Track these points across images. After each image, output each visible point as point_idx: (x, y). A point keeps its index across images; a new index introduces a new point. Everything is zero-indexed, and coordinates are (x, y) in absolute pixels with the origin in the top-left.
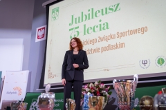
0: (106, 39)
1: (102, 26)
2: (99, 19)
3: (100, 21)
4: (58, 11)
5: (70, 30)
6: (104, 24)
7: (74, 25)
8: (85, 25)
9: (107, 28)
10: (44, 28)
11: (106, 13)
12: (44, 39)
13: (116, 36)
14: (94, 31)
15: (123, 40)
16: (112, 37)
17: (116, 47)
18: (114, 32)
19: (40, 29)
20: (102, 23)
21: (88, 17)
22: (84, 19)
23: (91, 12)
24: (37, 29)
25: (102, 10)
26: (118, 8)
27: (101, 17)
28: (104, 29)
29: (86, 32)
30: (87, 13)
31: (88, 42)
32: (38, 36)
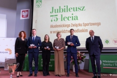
0: (76, 25)
1: (74, 18)
2: (72, 13)
3: (73, 14)
4: (41, 2)
5: (51, 16)
7: (54, 14)
8: (62, 15)
9: (77, 19)
11: (76, 11)
12: (28, 18)
13: (83, 25)
14: (68, 20)
15: (86, 28)
16: (80, 25)
17: (83, 31)
19: (24, 11)
20: (74, 16)
21: (64, 10)
22: (61, 11)
23: (66, 8)
24: (22, 10)
25: (74, 8)
26: (84, 9)
27: (73, 12)
28: (75, 19)
29: (63, 19)
30: (63, 8)
31: (64, 26)
32: (22, 16)
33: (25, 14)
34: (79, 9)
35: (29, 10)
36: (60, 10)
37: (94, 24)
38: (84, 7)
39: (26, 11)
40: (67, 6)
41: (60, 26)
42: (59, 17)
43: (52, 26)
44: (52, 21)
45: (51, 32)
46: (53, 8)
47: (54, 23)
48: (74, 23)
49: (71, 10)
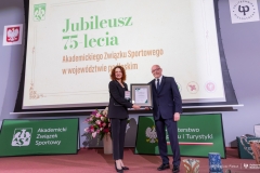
0: (115, 56)
1: (110, 41)
2: (105, 30)
3: (107, 33)
4: (44, 8)
5: (64, 38)
6: (112, 39)
7: (70, 33)
8: (86, 36)
9: (116, 43)
10: (18, 28)
11: (115, 25)
12: (19, 42)
13: (128, 54)
14: (99, 44)
16: (122, 55)
17: (127, 67)
18: (124, 50)
19: (11, 29)
20: (109, 36)
21: (90, 26)
22: (85, 27)
23: (94, 20)
24: (6, 27)
25: (110, 21)
26: (130, 23)
27: (108, 29)
28: (112, 44)
29: (88, 43)
30: (89, 21)
31: (90, 57)
32: (8, 38)
34: (119, 22)
35: (21, 26)
36: (81, 25)
37: (149, 53)
38: (130, 18)
39: (15, 28)
40: (97, 17)
41: (81, 58)
42: (80, 40)
43: (66, 59)
44: (66, 48)
45: (64, 71)
46: (68, 21)
47: (70, 53)
48: (109, 52)
49: (104, 25)
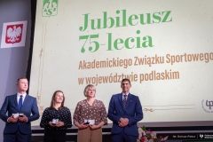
0: (149, 62)
1: (142, 41)
2: (136, 28)
3: (138, 32)
4: (56, 1)
5: (81, 38)
6: (144, 39)
7: (89, 31)
8: (110, 35)
9: (150, 45)
10: (21, 26)
11: (149, 22)
12: (22, 44)
13: (166, 59)
14: (127, 46)
15: (176, 67)
16: (158, 60)
17: (166, 76)
18: (162, 54)
19: (12, 26)
20: (141, 36)
21: (115, 23)
23: (121, 15)
24: (5, 25)
25: (142, 16)
26: (168, 19)
28: (144, 45)
29: (112, 45)
30: (114, 16)
31: (115, 63)
32: (7, 38)
33: (13, 34)
34: (155, 17)
35: (25, 23)
36: (104, 22)
37: (195, 57)
38: (169, 13)
39: (17, 26)
40: (124, 11)
41: (104, 64)
42: (103, 40)
43: (83, 65)
44: (83, 50)
45: (81, 81)
46: (86, 16)
47: (89, 57)
49: (134, 22)
